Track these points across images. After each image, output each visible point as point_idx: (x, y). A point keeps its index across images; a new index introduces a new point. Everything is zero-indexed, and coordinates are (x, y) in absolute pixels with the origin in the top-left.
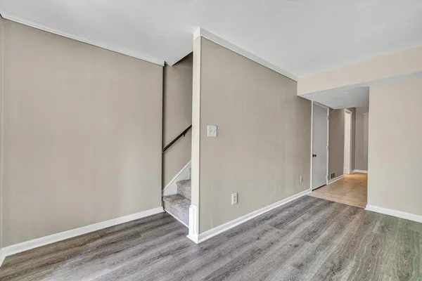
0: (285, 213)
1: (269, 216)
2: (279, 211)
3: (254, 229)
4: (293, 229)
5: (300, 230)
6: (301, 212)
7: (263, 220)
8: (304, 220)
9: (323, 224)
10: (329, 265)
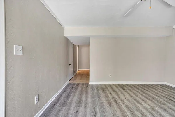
0: (64, 96)
1: (56, 101)
2: (60, 96)
3: (52, 113)
4: (71, 103)
5: (74, 102)
6: (70, 93)
7: (54, 105)
8: (74, 96)
9: (81, 95)
10: (92, 114)
